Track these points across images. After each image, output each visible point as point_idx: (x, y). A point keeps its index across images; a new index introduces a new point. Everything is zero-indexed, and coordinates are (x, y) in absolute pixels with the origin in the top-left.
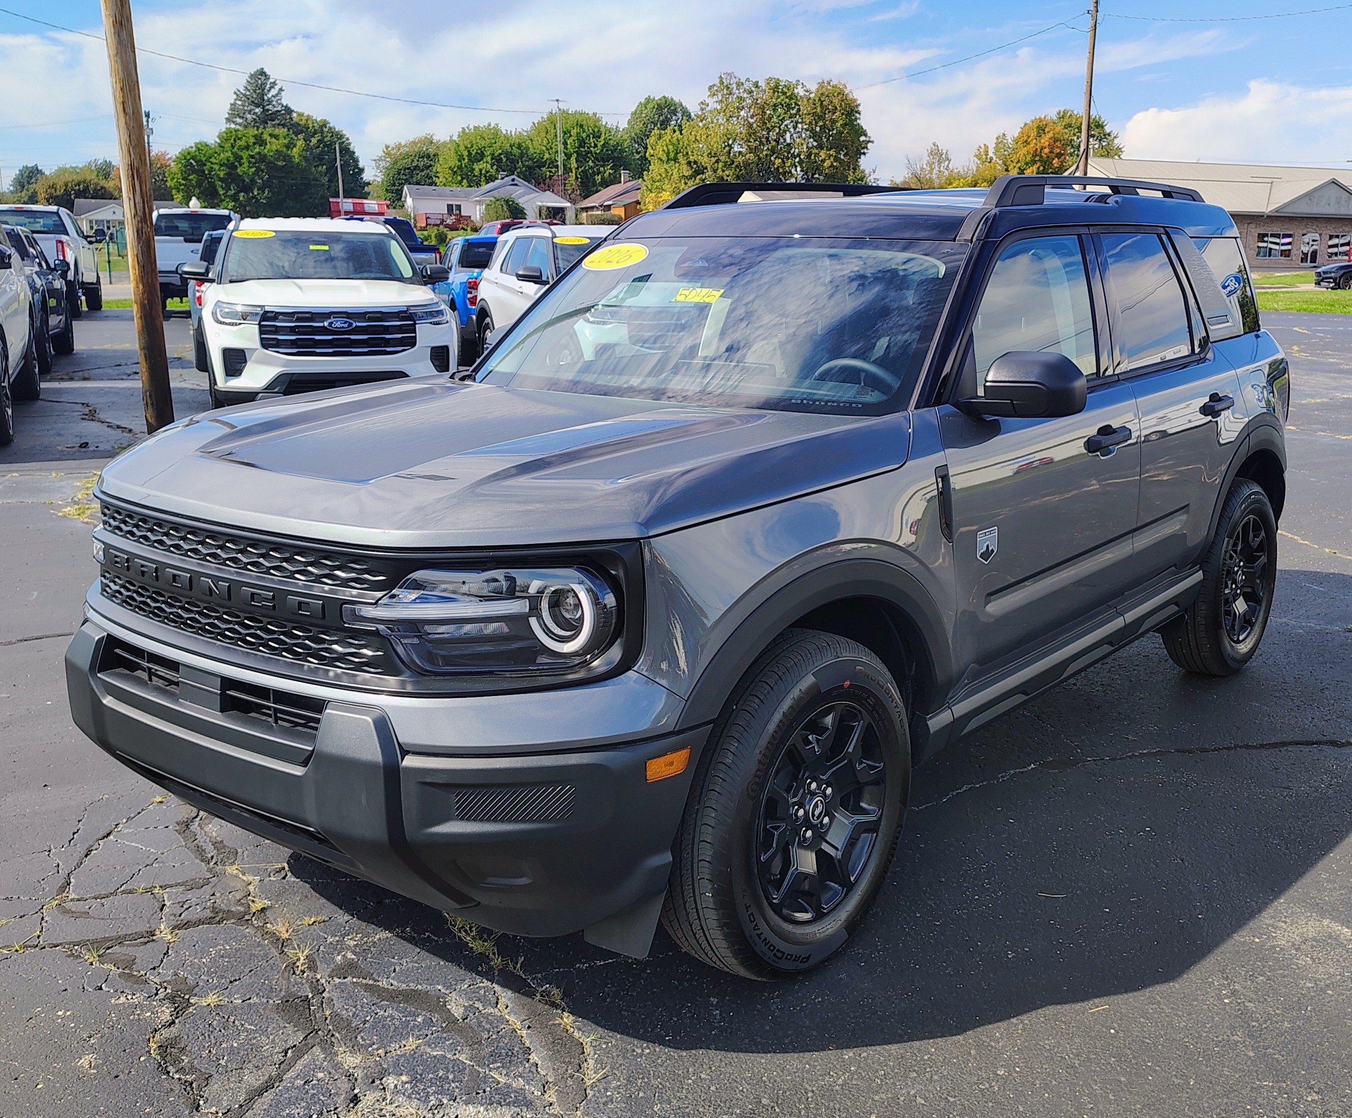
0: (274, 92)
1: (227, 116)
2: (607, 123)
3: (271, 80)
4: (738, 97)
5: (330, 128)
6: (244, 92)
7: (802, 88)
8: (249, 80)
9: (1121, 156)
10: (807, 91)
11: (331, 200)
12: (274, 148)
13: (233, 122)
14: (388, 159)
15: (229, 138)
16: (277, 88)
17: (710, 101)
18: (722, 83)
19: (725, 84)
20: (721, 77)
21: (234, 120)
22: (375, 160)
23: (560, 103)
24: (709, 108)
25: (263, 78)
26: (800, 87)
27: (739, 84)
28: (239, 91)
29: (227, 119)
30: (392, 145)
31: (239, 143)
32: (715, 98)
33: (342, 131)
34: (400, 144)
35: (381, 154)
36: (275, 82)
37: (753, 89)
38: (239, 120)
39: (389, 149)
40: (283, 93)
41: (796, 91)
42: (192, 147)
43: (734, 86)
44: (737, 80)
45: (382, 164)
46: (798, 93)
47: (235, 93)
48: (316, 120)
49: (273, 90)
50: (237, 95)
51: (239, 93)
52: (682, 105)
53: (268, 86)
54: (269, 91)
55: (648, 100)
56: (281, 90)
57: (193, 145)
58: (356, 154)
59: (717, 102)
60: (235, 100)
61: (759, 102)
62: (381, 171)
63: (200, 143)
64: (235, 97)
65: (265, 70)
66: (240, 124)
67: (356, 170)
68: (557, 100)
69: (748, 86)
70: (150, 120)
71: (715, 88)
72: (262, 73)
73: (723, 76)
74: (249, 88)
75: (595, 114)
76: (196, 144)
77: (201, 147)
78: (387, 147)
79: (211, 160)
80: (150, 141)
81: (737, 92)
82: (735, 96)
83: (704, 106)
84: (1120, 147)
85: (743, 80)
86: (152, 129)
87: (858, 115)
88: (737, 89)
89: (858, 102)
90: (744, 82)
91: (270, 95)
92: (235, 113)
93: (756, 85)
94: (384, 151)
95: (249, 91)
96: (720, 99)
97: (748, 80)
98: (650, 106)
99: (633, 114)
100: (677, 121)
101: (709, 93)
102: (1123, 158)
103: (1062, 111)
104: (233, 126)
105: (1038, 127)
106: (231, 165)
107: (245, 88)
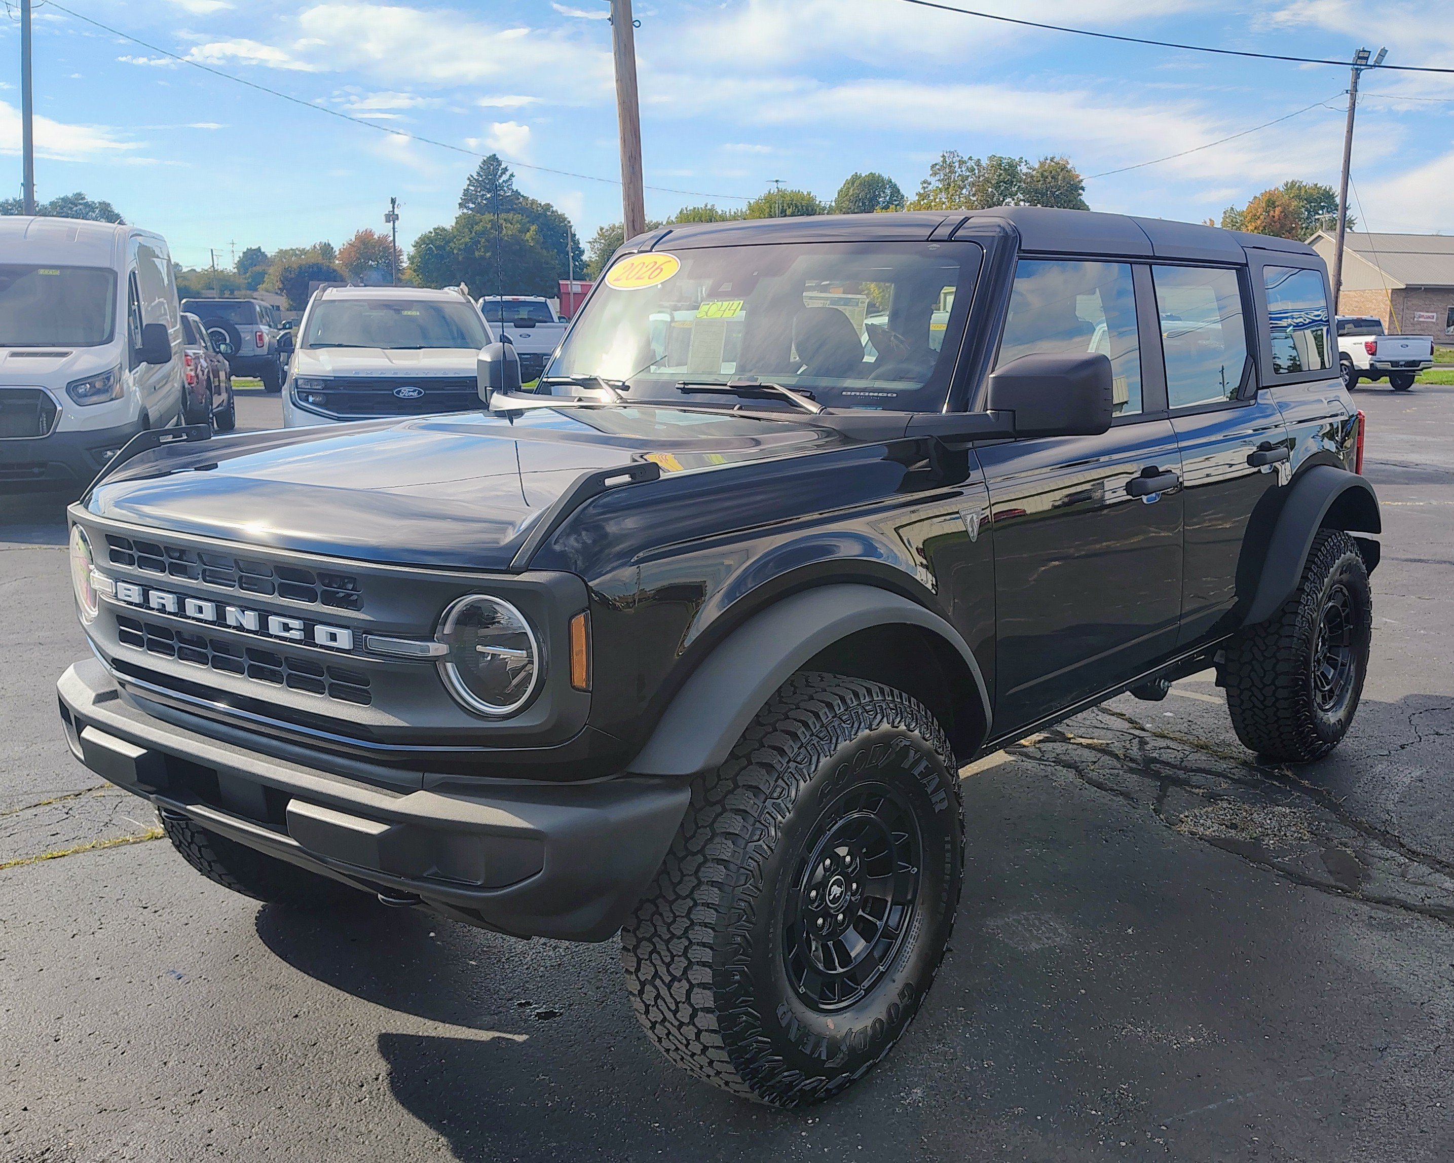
0: (505, 177)
1: (460, 201)
2: (820, 202)
3: (503, 166)
4: (960, 175)
5: (553, 212)
6: (477, 178)
7: (1026, 165)
8: (482, 166)
9: (1353, 229)
10: (1031, 169)
11: (561, 282)
12: (510, 233)
13: (466, 207)
14: (603, 241)
15: (465, 223)
16: (508, 174)
17: (933, 180)
18: (944, 161)
19: (948, 163)
20: (943, 156)
21: (467, 205)
22: (590, 242)
23: (779, 183)
24: (930, 187)
25: (495, 164)
26: (1023, 164)
27: (962, 162)
28: (472, 176)
29: (460, 204)
30: (606, 227)
31: (476, 228)
32: (937, 177)
33: (564, 214)
34: (614, 225)
35: (596, 235)
36: (506, 168)
37: (975, 167)
38: (472, 206)
39: (604, 231)
40: (513, 179)
41: (1019, 168)
42: (431, 233)
43: (957, 164)
44: (960, 158)
45: (597, 246)
46: (1021, 170)
47: (469, 179)
48: (540, 204)
49: (504, 176)
50: (470, 181)
51: (472, 179)
52: (891, 182)
53: (500, 172)
54: (500, 176)
55: (856, 177)
56: (512, 175)
57: (432, 230)
58: (577, 237)
59: (939, 180)
60: (469, 185)
61: (981, 180)
62: (596, 253)
63: (438, 228)
64: (468, 182)
65: (497, 156)
66: (471, 209)
67: (577, 252)
68: (777, 181)
69: (971, 164)
70: (396, 206)
71: (938, 167)
72: (494, 158)
73: (945, 154)
74: (482, 174)
75: (809, 194)
76: (435, 229)
77: (440, 231)
78: (601, 229)
79: (451, 244)
80: (396, 226)
81: (959, 170)
82: (957, 175)
83: (925, 185)
84: (1353, 218)
85: (966, 158)
86: (397, 215)
87: (1080, 191)
88: (959, 167)
89: (1081, 178)
90: (967, 160)
91: (501, 181)
92: (467, 198)
93: (978, 163)
94: (599, 234)
95: (482, 177)
96: (942, 177)
97: (970, 158)
98: (858, 182)
99: (840, 192)
100: (885, 197)
101: (931, 172)
102: (1355, 231)
103: (1290, 181)
104: (465, 211)
105: (1269, 200)
106: (469, 249)
107: (478, 173)
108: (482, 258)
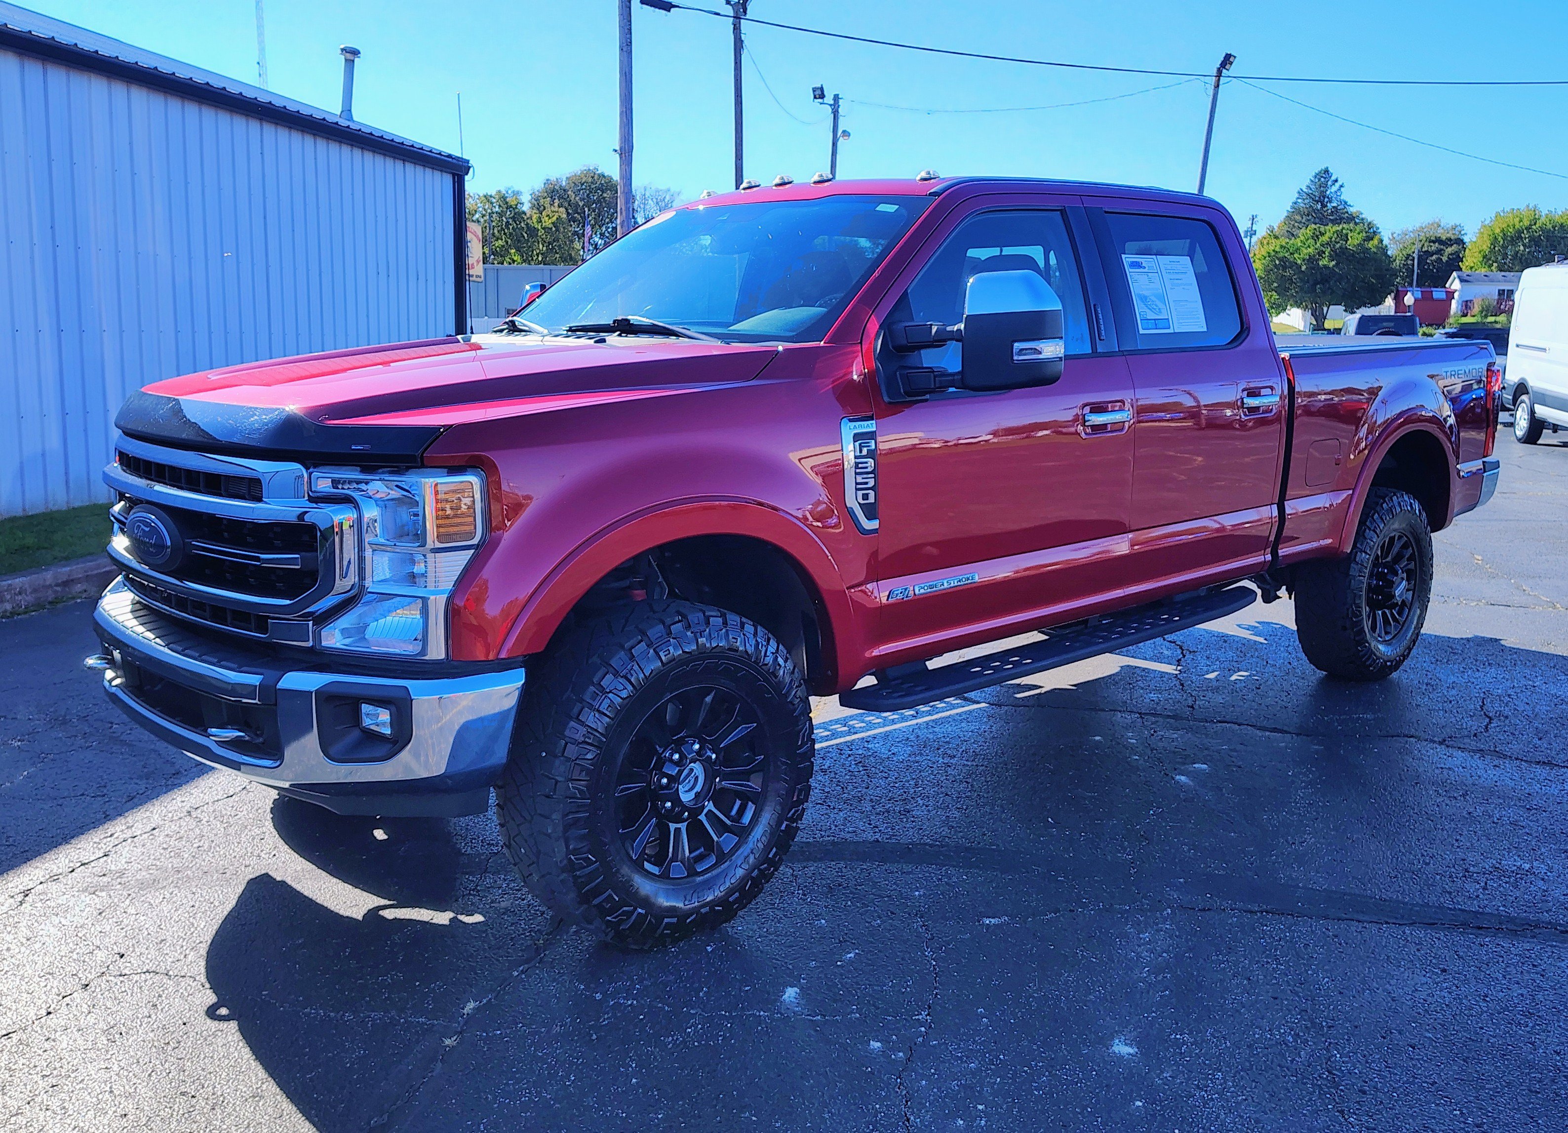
0: (1334, 189)
3: (1333, 178)
6: (1306, 191)
8: (1312, 179)
12: (1355, 242)
16: (1337, 185)
25: (1326, 176)
28: (1301, 190)
31: (1322, 239)
36: (1337, 179)
40: (1343, 190)
47: (1299, 193)
51: (1301, 192)
53: (1330, 183)
54: (1330, 188)
56: (1341, 186)
60: (1298, 198)
64: (1297, 196)
65: (1330, 169)
70: (1252, 222)
72: (1326, 171)
74: (1312, 186)
91: (1330, 192)
95: (1311, 189)
106: (1311, 260)
107: (1308, 187)
108: (1325, 266)
